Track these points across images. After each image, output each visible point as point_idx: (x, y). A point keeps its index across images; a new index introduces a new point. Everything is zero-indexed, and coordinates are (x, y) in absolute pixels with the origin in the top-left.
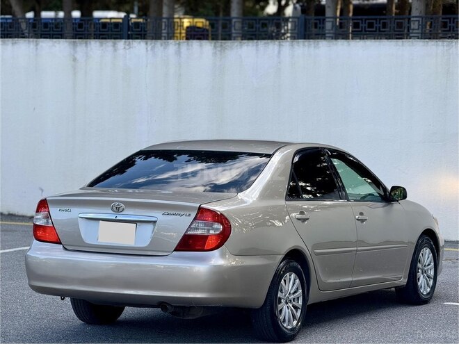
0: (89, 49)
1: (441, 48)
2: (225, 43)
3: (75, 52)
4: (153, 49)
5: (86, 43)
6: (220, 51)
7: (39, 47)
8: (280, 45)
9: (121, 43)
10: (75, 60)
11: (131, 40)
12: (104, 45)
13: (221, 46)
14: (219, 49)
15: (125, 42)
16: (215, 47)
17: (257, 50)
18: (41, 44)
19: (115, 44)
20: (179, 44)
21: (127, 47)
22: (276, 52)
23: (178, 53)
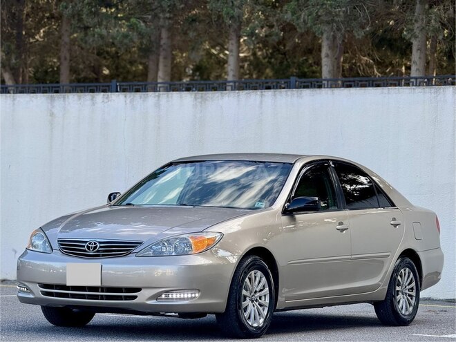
0: (67, 103)
1: (428, 95)
2: (206, 94)
3: (53, 107)
4: (132, 101)
5: (64, 98)
6: (201, 103)
7: (16, 102)
8: (262, 95)
9: (100, 96)
10: (52, 114)
11: (110, 94)
12: (82, 99)
13: (202, 97)
14: (199, 100)
15: (104, 95)
16: (196, 98)
17: (239, 101)
18: (18, 99)
19: (93, 97)
20: (159, 96)
21: (106, 100)
22: (258, 102)
23: (158, 105)
